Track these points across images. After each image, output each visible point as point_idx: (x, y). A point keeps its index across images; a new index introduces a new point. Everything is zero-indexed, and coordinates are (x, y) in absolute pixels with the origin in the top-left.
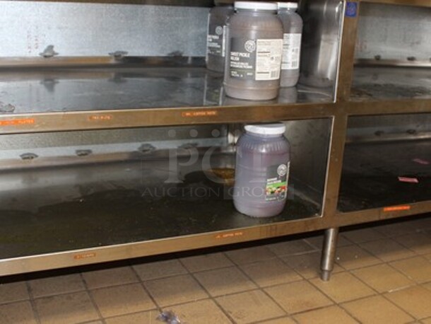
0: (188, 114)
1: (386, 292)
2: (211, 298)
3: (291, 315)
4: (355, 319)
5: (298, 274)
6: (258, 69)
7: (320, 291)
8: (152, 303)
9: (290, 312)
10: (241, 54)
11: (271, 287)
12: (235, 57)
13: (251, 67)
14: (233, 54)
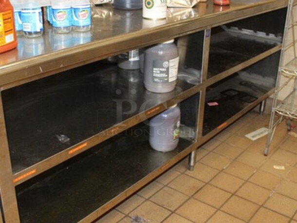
0: (149, 113)
1: (223, 169)
2: (147, 200)
3: (192, 196)
4: (220, 189)
5: (177, 171)
6: (170, 76)
7: (194, 178)
8: (120, 214)
9: (190, 195)
10: (161, 69)
11: (170, 182)
12: (156, 71)
13: (167, 76)
14: (154, 69)
